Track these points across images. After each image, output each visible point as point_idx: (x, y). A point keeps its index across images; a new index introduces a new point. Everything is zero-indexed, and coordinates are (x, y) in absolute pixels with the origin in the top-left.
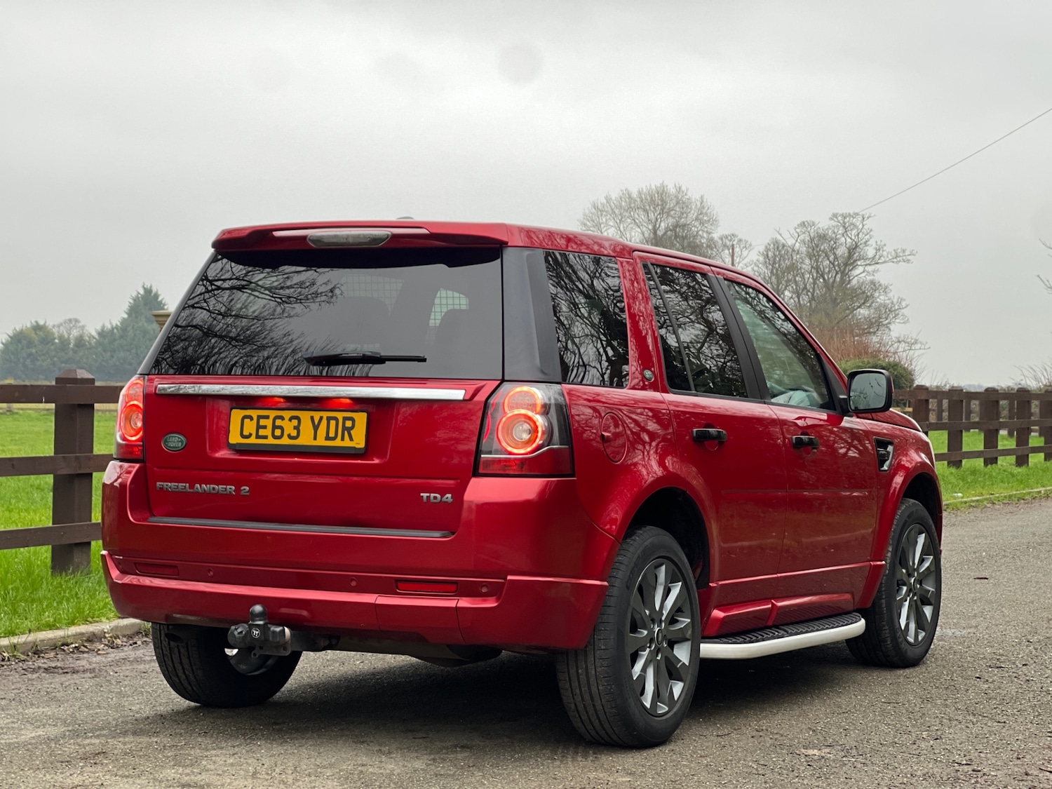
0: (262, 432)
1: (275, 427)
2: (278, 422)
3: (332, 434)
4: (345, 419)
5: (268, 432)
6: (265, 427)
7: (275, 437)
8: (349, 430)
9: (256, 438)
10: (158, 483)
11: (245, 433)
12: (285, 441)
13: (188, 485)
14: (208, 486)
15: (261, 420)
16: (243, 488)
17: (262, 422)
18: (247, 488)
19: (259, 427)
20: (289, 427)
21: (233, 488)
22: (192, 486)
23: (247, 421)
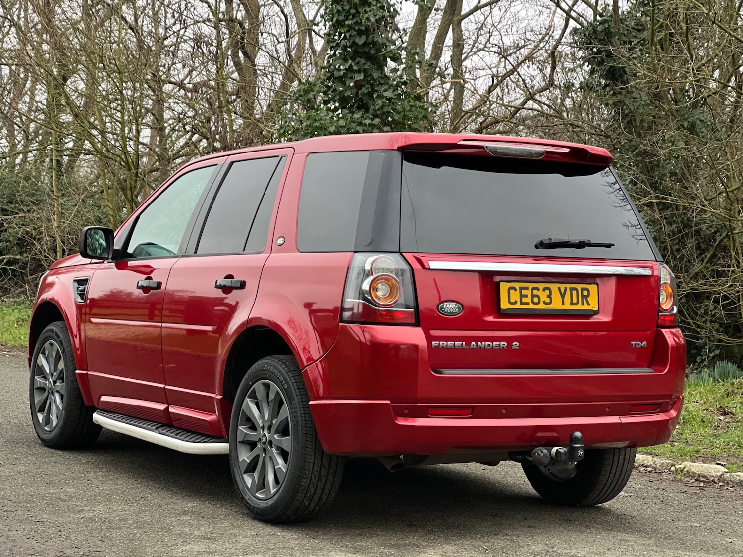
0: (524, 300)
1: (533, 296)
2: (535, 292)
3: (575, 301)
4: (582, 289)
5: (528, 299)
6: (526, 296)
7: (534, 303)
8: (587, 297)
9: (521, 304)
10: (433, 342)
11: (512, 300)
12: (542, 306)
13: (464, 343)
14: (484, 343)
15: (523, 291)
16: (514, 343)
17: (524, 292)
18: (518, 344)
19: (522, 296)
20: (544, 296)
21: (506, 343)
22: (468, 344)
23: (512, 291)
